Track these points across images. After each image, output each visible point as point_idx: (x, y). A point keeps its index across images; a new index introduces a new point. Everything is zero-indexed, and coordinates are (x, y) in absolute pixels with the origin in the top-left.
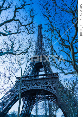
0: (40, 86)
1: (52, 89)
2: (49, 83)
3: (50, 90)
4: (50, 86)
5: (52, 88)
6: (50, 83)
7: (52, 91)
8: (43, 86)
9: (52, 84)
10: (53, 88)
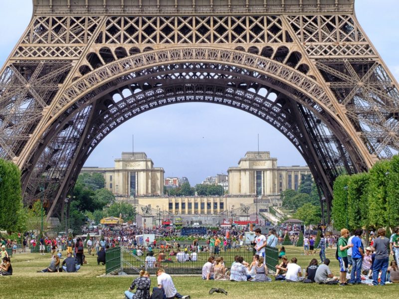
0: (230, 46)
1: (310, 73)
2: (285, 27)
3: (296, 78)
4: (292, 48)
5: (304, 69)
6: (296, 29)
7: (307, 84)
8: (246, 45)
9: (305, 36)
10: (312, 64)
